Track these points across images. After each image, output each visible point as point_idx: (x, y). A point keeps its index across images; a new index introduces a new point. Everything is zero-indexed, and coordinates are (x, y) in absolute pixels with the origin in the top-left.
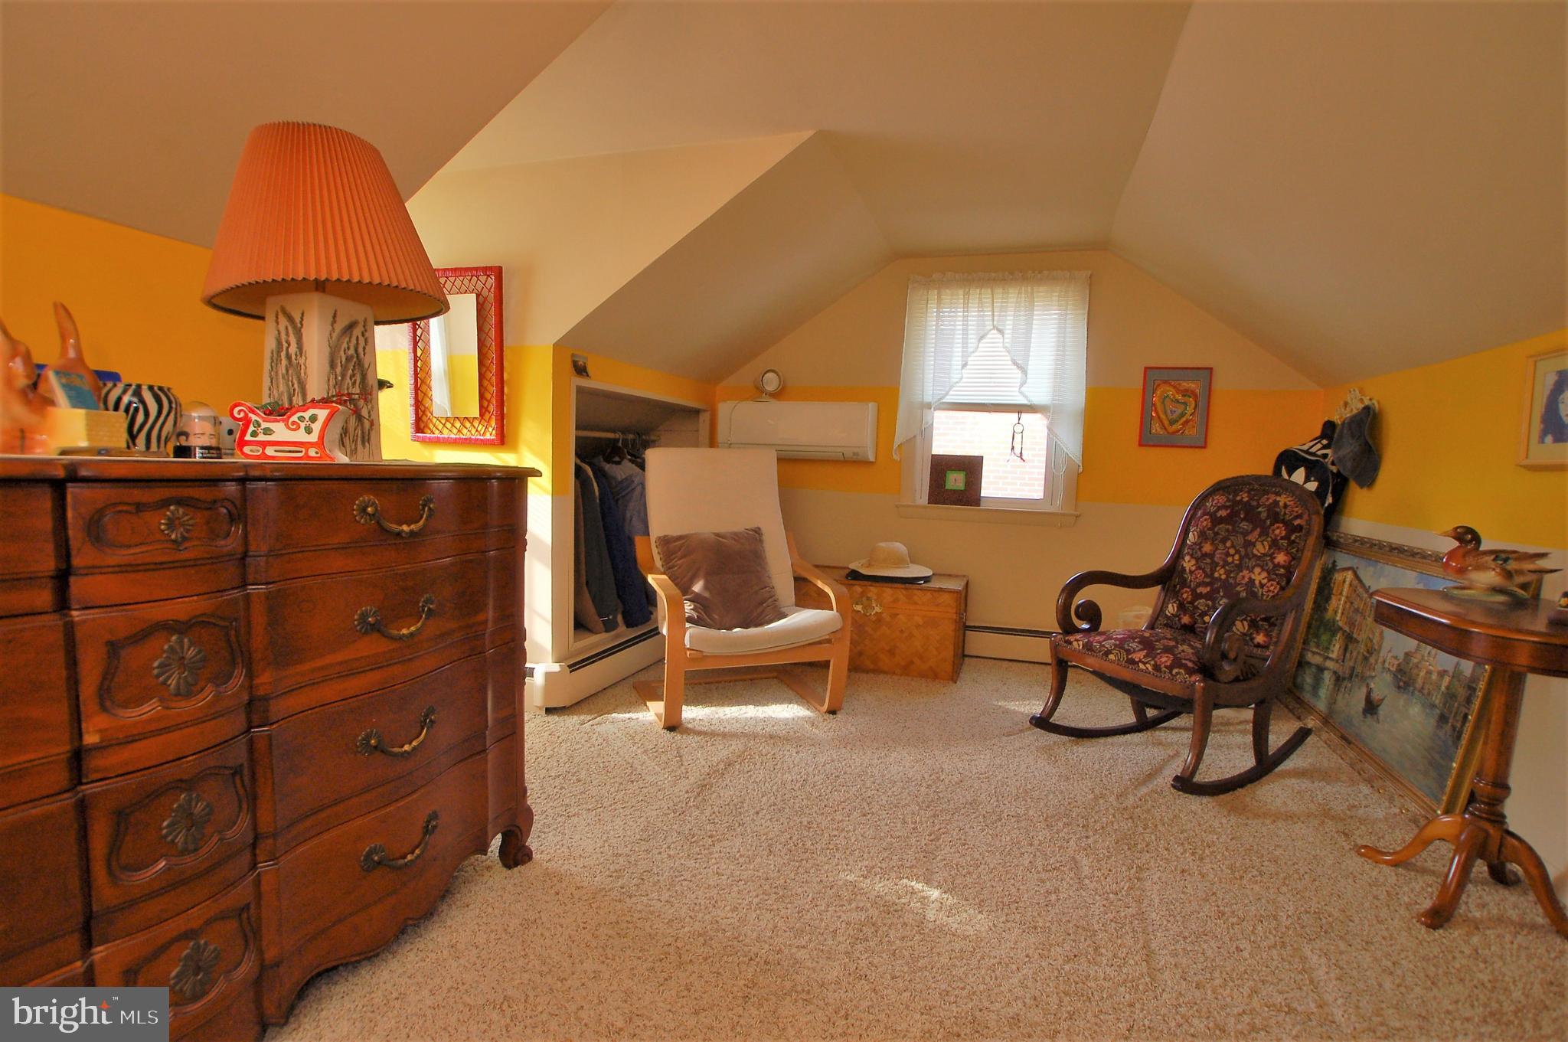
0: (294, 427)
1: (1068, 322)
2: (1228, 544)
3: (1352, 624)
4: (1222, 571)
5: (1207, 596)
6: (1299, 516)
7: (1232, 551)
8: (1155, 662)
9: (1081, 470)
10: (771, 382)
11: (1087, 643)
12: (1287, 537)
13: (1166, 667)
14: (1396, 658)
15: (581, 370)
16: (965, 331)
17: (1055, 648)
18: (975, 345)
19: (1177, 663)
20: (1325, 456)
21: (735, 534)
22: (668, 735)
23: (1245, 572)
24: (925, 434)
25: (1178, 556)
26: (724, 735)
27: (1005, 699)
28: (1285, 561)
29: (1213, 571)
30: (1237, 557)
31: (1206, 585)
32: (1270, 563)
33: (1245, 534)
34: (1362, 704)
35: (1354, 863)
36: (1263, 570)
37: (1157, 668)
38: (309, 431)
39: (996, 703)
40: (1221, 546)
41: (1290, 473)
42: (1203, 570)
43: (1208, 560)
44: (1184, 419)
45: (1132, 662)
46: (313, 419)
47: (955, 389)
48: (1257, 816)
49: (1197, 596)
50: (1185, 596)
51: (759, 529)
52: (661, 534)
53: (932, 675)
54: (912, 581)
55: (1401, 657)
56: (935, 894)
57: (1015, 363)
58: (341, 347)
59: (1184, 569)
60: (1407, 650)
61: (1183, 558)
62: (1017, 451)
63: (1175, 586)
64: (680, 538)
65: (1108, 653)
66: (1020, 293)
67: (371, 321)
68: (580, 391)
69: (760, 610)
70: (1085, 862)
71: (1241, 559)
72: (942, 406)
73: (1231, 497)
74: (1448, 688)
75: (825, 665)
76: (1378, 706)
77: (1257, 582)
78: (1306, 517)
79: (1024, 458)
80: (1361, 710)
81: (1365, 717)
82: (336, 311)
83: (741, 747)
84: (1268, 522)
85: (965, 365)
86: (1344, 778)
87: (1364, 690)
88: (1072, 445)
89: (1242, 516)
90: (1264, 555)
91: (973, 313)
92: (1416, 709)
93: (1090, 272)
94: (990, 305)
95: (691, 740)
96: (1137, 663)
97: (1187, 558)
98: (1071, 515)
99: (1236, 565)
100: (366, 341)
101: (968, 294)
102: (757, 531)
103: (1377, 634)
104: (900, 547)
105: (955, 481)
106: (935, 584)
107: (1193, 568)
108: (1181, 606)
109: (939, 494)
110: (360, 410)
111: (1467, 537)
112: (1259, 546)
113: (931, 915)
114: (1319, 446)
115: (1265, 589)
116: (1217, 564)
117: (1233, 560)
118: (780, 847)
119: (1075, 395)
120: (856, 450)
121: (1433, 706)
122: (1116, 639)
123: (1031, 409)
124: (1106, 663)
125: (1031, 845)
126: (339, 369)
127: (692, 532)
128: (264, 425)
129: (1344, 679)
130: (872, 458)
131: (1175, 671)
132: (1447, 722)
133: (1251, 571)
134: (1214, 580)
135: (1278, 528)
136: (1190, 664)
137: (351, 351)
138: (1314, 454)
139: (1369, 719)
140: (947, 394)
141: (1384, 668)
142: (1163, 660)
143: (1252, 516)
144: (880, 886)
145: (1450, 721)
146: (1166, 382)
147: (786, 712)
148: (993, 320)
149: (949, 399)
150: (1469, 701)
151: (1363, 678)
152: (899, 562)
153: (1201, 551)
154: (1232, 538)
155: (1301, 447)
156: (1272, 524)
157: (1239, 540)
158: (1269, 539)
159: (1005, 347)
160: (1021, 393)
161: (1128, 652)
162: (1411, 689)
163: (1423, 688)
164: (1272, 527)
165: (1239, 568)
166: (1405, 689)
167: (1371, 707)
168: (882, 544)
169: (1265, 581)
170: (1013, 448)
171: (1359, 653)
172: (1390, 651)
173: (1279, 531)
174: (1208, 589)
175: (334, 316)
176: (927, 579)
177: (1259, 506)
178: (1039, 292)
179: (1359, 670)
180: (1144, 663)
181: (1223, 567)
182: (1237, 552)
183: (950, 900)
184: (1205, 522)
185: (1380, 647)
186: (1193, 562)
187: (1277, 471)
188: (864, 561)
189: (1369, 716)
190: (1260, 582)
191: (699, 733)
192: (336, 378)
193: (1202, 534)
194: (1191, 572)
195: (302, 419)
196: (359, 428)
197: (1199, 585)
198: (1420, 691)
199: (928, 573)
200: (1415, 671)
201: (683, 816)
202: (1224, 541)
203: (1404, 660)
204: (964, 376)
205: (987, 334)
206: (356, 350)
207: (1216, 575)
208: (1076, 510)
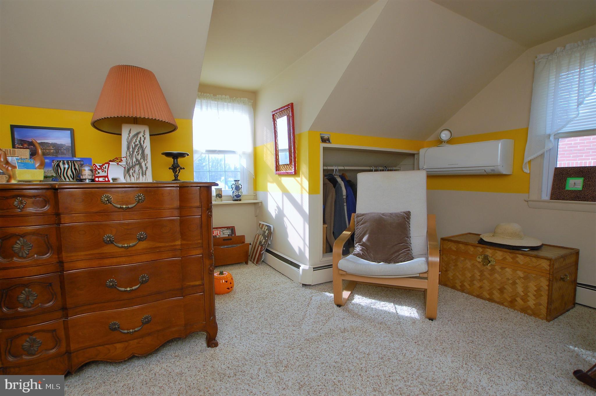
0: (103, 171)
53: (531, 312)
54: (519, 248)
58: (132, 141)
68: (325, 149)
82: (131, 129)
100: (144, 138)
102: (409, 213)
105: (575, 184)
109: (559, 193)
110: (141, 163)
120: (493, 168)
126: (131, 150)
128: (98, 171)
130: (507, 174)
137: (138, 143)
140: (564, 127)
149: (566, 130)
175: (130, 131)
192: (130, 153)
195: (104, 168)
196: (141, 170)
204: (580, 112)
206: (140, 142)
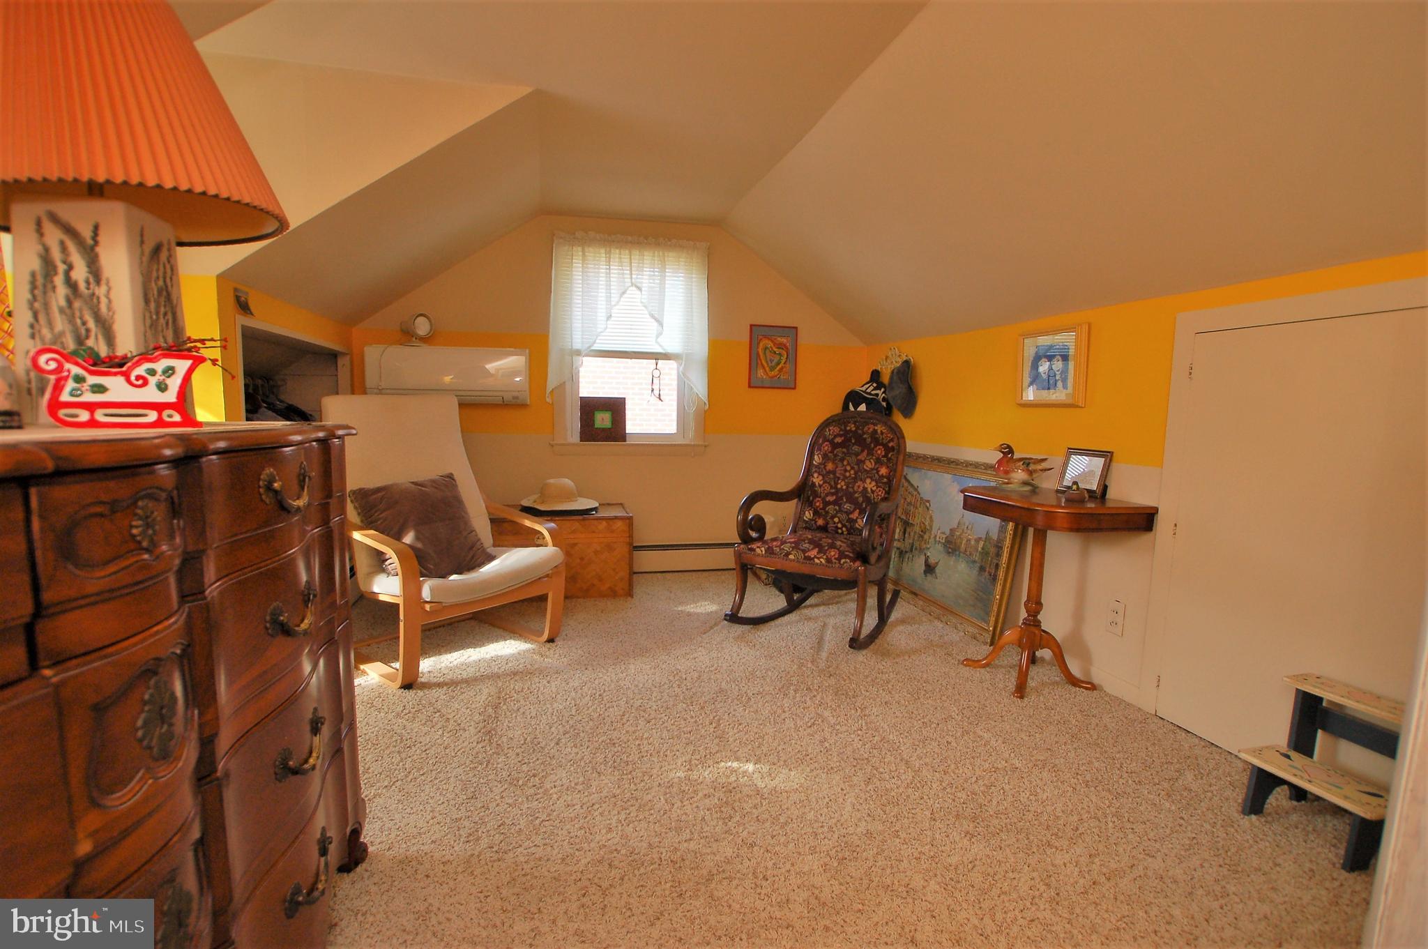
0: (140, 382)
1: (693, 284)
2: (845, 463)
3: (907, 514)
4: (843, 483)
5: (834, 503)
6: (892, 440)
7: (848, 468)
8: (827, 556)
9: (707, 407)
10: (422, 327)
11: (768, 548)
12: (885, 456)
13: (835, 559)
14: (944, 533)
15: (244, 307)
16: (608, 286)
17: (738, 556)
18: (616, 299)
19: (842, 555)
20: (877, 395)
21: (433, 481)
22: (409, 694)
23: (859, 483)
24: (573, 378)
25: (808, 473)
26: (467, 682)
27: (681, 603)
28: (886, 473)
29: (836, 484)
30: (852, 472)
31: (832, 494)
32: (876, 475)
33: (857, 454)
34: (923, 567)
35: (965, 671)
36: (872, 480)
37: (829, 560)
38: (162, 387)
39: (676, 609)
40: (840, 465)
41: (856, 407)
42: (829, 483)
43: (832, 476)
44: (780, 366)
45: (809, 558)
46: (170, 371)
47: (599, 338)
48: (898, 656)
49: (827, 504)
50: (818, 504)
51: (452, 474)
52: (355, 488)
53: (613, 594)
54: (586, 512)
55: (948, 532)
56: (750, 767)
57: (652, 316)
59: (814, 484)
60: (951, 527)
61: (813, 477)
62: (656, 392)
63: (809, 497)
64: (379, 490)
65: (788, 554)
66: (654, 256)
67: (173, 244)
68: (245, 330)
69: (471, 554)
70: (827, 713)
71: (856, 473)
72: (592, 353)
73: (843, 427)
74: (983, 549)
75: (543, 599)
76: (936, 567)
77: (869, 490)
78: (896, 440)
79: (661, 398)
80: (922, 571)
81: (926, 576)
82: (143, 229)
83: (493, 690)
84: (872, 445)
85: (609, 317)
86: (924, 619)
87: (923, 558)
88: (700, 386)
89: (853, 441)
90: (872, 469)
91: (615, 269)
92: (963, 566)
93: (709, 244)
94: (628, 264)
95: (435, 693)
96: (813, 559)
97: (816, 475)
98: (702, 445)
99: (853, 478)
100: (172, 270)
101: (610, 252)
102: (450, 476)
103: (928, 519)
104: (567, 482)
105: (603, 420)
106: (603, 513)
107: (821, 483)
108: (816, 513)
109: (589, 432)
111: (1008, 451)
112: (867, 463)
113: (761, 784)
114: (872, 388)
115: (875, 494)
116: (839, 478)
117: (850, 474)
118: (602, 766)
119: (700, 346)
120: (516, 394)
121: (974, 562)
122: (791, 543)
123: (666, 356)
124: (787, 562)
125: (784, 712)
127: (390, 483)
128: (93, 380)
129: (906, 552)
130: (528, 403)
131: (843, 561)
132: (985, 571)
133: (864, 481)
134: (838, 491)
135: (879, 449)
136: (851, 555)
137: (161, 283)
138: (870, 394)
139: (929, 577)
140: (594, 342)
141: (935, 541)
142: (833, 553)
143: (860, 441)
144: (707, 774)
145: (987, 569)
146: (765, 337)
147: (506, 648)
148: (631, 278)
149: (596, 347)
150: (998, 555)
151: (921, 550)
152: (569, 496)
153: (826, 469)
154: (848, 458)
155: (861, 389)
156: (875, 446)
157: (853, 459)
158: (874, 457)
159: (642, 302)
160: (657, 342)
161: (804, 551)
162: (957, 553)
163: (966, 551)
164: (875, 449)
165: (855, 479)
166: (953, 553)
167: (930, 569)
168: (552, 481)
169: (875, 488)
170: (653, 390)
171: (915, 532)
172: (939, 529)
173: (880, 451)
174: (834, 497)
176: (595, 509)
177: (864, 433)
178: (668, 256)
179: (917, 544)
180: (818, 558)
181: (843, 480)
182: (852, 468)
183: (765, 769)
184: (826, 447)
185: (931, 527)
186: (821, 478)
187: (846, 407)
188: (535, 497)
189: (928, 575)
190: (871, 489)
191: (439, 685)
193: (825, 456)
194: (820, 486)
195: (152, 372)
197: (827, 495)
198: (964, 554)
199: (596, 505)
200: (959, 541)
201: (490, 766)
202: (842, 460)
203: (950, 534)
204: (608, 326)
205: (627, 289)
206: (165, 281)
207: (839, 486)
208: (704, 442)
